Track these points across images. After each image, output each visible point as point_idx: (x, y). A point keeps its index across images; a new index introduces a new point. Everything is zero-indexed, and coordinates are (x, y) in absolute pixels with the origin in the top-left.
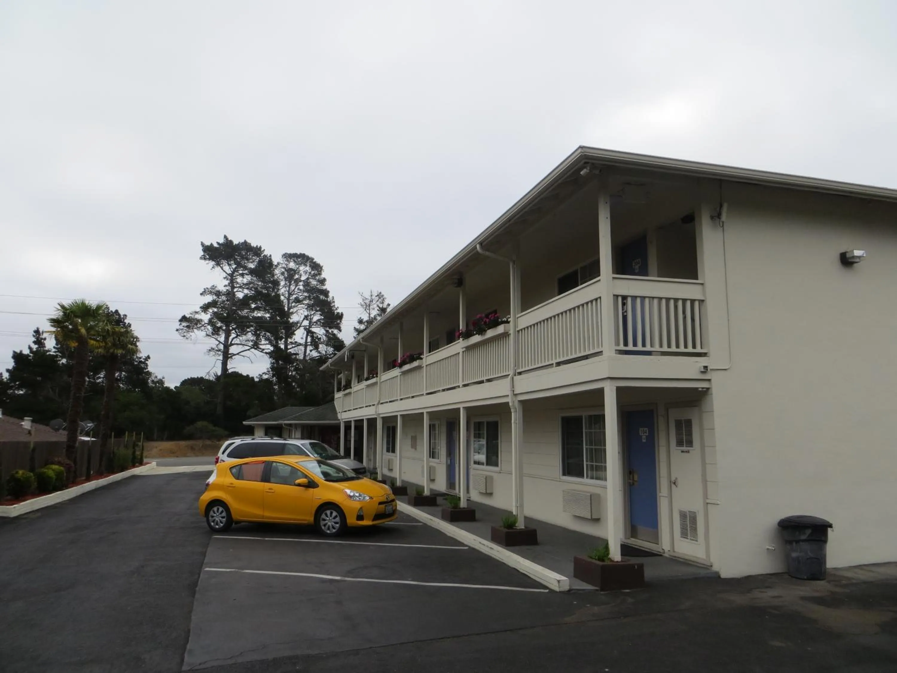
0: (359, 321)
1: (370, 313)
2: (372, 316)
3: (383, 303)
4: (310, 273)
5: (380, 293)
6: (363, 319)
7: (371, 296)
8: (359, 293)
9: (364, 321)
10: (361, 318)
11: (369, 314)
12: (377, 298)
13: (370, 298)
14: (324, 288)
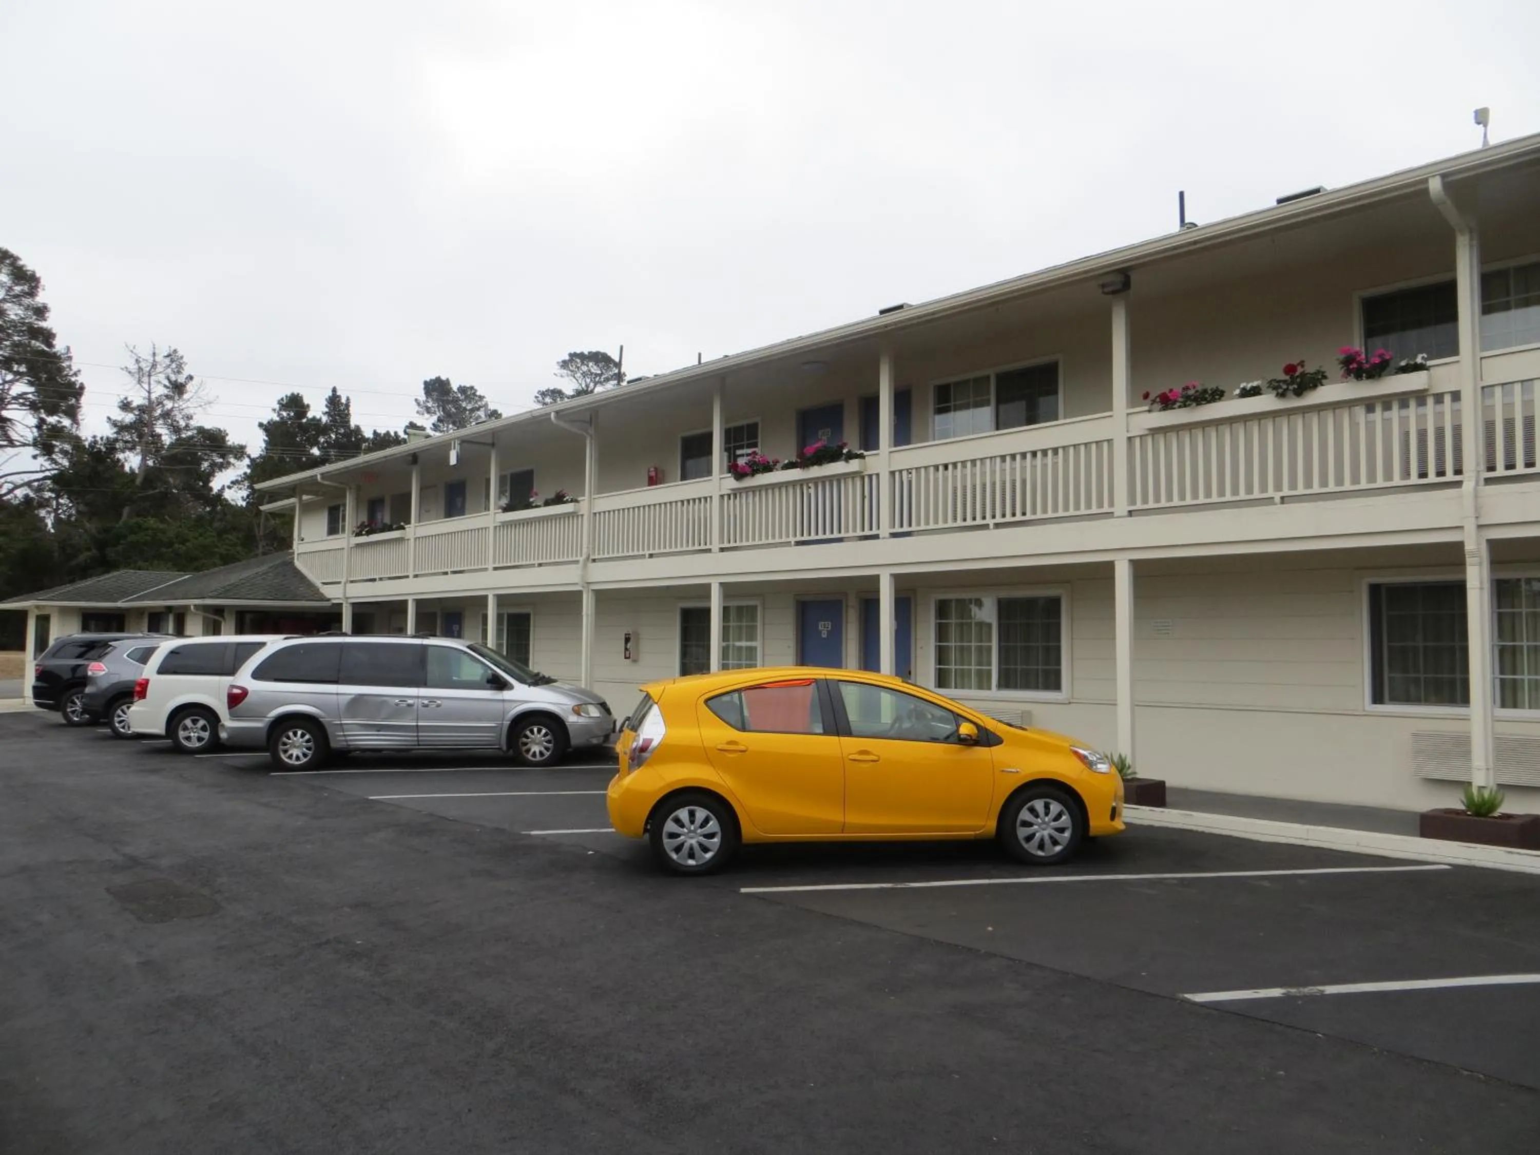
0: (121, 404)
1: (150, 389)
2: (153, 396)
3: (179, 372)
4: (10, 289)
5: (175, 351)
6: (132, 401)
7: (154, 354)
8: (127, 346)
9: (132, 406)
10: (126, 398)
11: (149, 392)
12: (167, 361)
13: (152, 359)
14: (43, 324)
